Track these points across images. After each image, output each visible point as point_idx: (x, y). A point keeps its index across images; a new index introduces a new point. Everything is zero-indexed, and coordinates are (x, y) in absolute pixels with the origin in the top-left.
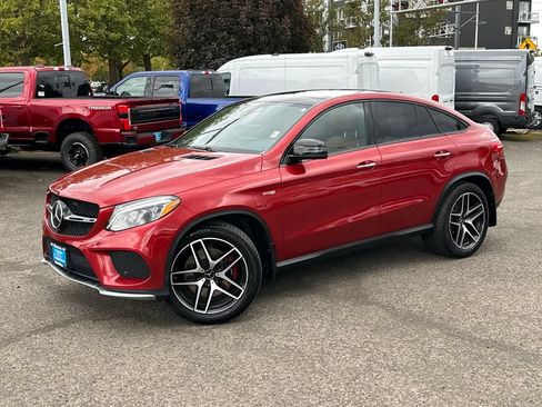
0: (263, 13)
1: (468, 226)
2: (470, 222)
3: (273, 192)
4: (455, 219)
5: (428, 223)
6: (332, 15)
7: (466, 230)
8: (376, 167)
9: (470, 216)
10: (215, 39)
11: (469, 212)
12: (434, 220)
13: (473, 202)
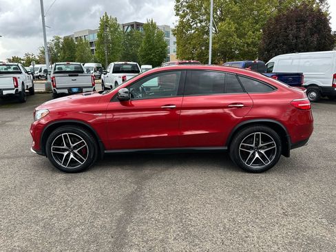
2: (263, 152)
3: (101, 114)
5: (223, 146)
7: (257, 155)
8: (177, 108)
11: (261, 145)
12: (228, 145)
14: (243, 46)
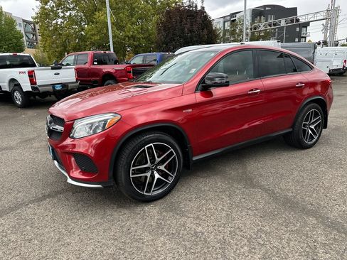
0: (195, 28)
1: (312, 129)
2: (313, 127)
3: (190, 110)
4: (305, 125)
5: (289, 128)
6: (224, 34)
7: (310, 132)
8: (261, 92)
9: (313, 123)
10: (174, 40)
11: (313, 121)
12: (293, 127)
13: (316, 115)
14: (124, 40)
